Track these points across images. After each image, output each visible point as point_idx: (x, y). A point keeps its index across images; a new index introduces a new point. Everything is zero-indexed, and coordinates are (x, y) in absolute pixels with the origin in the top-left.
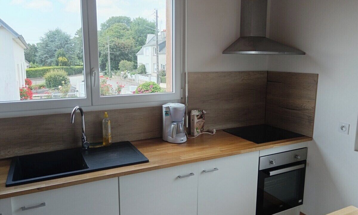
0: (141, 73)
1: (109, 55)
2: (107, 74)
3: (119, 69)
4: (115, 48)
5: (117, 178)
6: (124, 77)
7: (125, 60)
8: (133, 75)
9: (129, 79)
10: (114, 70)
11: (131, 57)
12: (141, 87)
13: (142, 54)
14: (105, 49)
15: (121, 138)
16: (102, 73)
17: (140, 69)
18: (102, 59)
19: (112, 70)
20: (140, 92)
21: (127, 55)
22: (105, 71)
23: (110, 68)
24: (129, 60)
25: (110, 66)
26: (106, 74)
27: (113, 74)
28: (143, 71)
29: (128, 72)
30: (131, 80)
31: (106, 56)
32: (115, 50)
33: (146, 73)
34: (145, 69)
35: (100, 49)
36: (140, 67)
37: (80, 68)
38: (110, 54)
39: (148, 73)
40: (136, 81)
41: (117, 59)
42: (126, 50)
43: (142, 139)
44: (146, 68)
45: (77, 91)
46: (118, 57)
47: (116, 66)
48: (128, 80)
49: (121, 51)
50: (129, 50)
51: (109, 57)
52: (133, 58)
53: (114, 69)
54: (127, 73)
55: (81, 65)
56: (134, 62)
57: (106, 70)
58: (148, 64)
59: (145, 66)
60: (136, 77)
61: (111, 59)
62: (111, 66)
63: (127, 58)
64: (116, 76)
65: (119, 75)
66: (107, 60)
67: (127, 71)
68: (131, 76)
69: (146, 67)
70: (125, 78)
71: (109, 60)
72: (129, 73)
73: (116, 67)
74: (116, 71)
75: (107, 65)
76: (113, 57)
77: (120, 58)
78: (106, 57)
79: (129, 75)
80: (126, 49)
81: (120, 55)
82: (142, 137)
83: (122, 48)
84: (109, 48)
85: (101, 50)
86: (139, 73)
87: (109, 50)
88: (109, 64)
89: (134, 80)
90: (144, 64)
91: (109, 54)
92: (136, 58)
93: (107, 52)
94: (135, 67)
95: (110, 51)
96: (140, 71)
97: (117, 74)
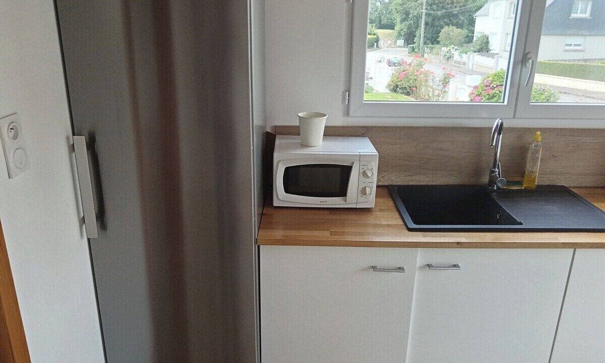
0: (479, 51)
1: (424, 17)
2: (416, 50)
3: (438, 43)
4: (434, 4)
5: (572, 250)
6: (446, 57)
7: (451, 27)
8: (464, 55)
9: (456, 62)
10: (428, 44)
11: (463, 21)
12: (491, 79)
13: (486, 15)
14: (418, 6)
15: (551, 179)
16: (408, 49)
17: (479, 42)
18: (410, 24)
19: (425, 43)
20: (488, 87)
21: (456, 16)
22: (412, 45)
23: (422, 39)
24: (459, 26)
25: (422, 36)
26: (413, 50)
27: (427, 50)
28: (484, 48)
29: (456, 48)
30: (459, 63)
31: (418, 17)
32: (434, 7)
33: (488, 52)
34: (487, 43)
35: (410, 6)
36: (479, 39)
37: (372, 38)
38: (426, 14)
39: (492, 52)
40: (468, 66)
41: (436, 24)
42: (456, 7)
43: (588, 185)
44: (490, 41)
45: (371, 78)
46: (439, 19)
47: (432, 37)
48: (454, 64)
49: (446, 9)
50: (460, 7)
51: (423, 20)
52: (466, 21)
53: (428, 41)
54: (453, 51)
55: (372, 33)
56: (467, 29)
57: (414, 43)
58: (495, 34)
59: (488, 38)
60: (469, 58)
61: (426, 24)
62: (425, 37)
63: (455, 21)
64: (431, 55)
65: (437, 54)
66: (417, 27)
67: (453, 46)
68: (459, 55)
69: (490, 39)
70: (448, 59)
71: (423, 26)
72: (456, 50)
73: (433, 39)
74: (433, 46)
75: (417, 35)
76: (430, 20)
77: (442, 23)
78: (418, 20)
79: (456, 54)
80: (455, 5)
81: (443, 17)
82: (589, 181)
83: (448, 4)
84: (425, 4)
85: (411, 8)
86: (475, 52)
87: (424, 7)
88: (422, 32)
89: (464, 64)
90: (487, 34)
91: (424, 14)
92: (472, 22)
93: (421, 11)
94: (469, 39)
95: (426, 9)
96: (478, 47)
97: (434, 51)
